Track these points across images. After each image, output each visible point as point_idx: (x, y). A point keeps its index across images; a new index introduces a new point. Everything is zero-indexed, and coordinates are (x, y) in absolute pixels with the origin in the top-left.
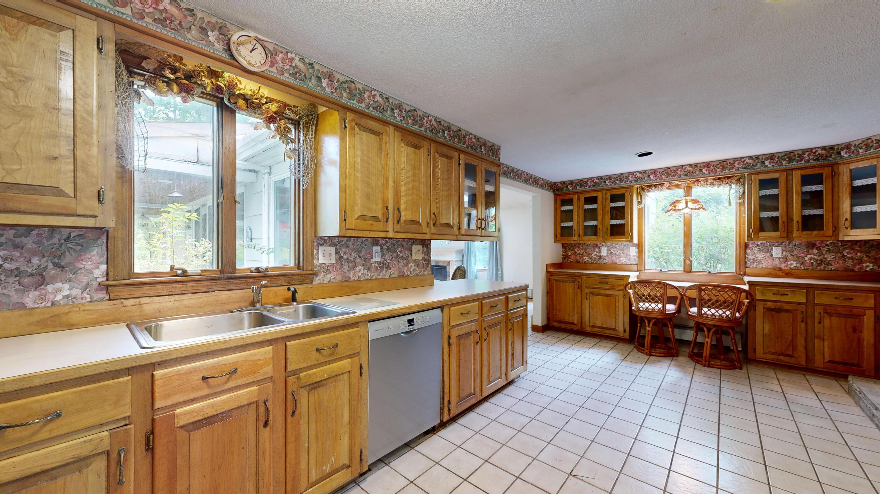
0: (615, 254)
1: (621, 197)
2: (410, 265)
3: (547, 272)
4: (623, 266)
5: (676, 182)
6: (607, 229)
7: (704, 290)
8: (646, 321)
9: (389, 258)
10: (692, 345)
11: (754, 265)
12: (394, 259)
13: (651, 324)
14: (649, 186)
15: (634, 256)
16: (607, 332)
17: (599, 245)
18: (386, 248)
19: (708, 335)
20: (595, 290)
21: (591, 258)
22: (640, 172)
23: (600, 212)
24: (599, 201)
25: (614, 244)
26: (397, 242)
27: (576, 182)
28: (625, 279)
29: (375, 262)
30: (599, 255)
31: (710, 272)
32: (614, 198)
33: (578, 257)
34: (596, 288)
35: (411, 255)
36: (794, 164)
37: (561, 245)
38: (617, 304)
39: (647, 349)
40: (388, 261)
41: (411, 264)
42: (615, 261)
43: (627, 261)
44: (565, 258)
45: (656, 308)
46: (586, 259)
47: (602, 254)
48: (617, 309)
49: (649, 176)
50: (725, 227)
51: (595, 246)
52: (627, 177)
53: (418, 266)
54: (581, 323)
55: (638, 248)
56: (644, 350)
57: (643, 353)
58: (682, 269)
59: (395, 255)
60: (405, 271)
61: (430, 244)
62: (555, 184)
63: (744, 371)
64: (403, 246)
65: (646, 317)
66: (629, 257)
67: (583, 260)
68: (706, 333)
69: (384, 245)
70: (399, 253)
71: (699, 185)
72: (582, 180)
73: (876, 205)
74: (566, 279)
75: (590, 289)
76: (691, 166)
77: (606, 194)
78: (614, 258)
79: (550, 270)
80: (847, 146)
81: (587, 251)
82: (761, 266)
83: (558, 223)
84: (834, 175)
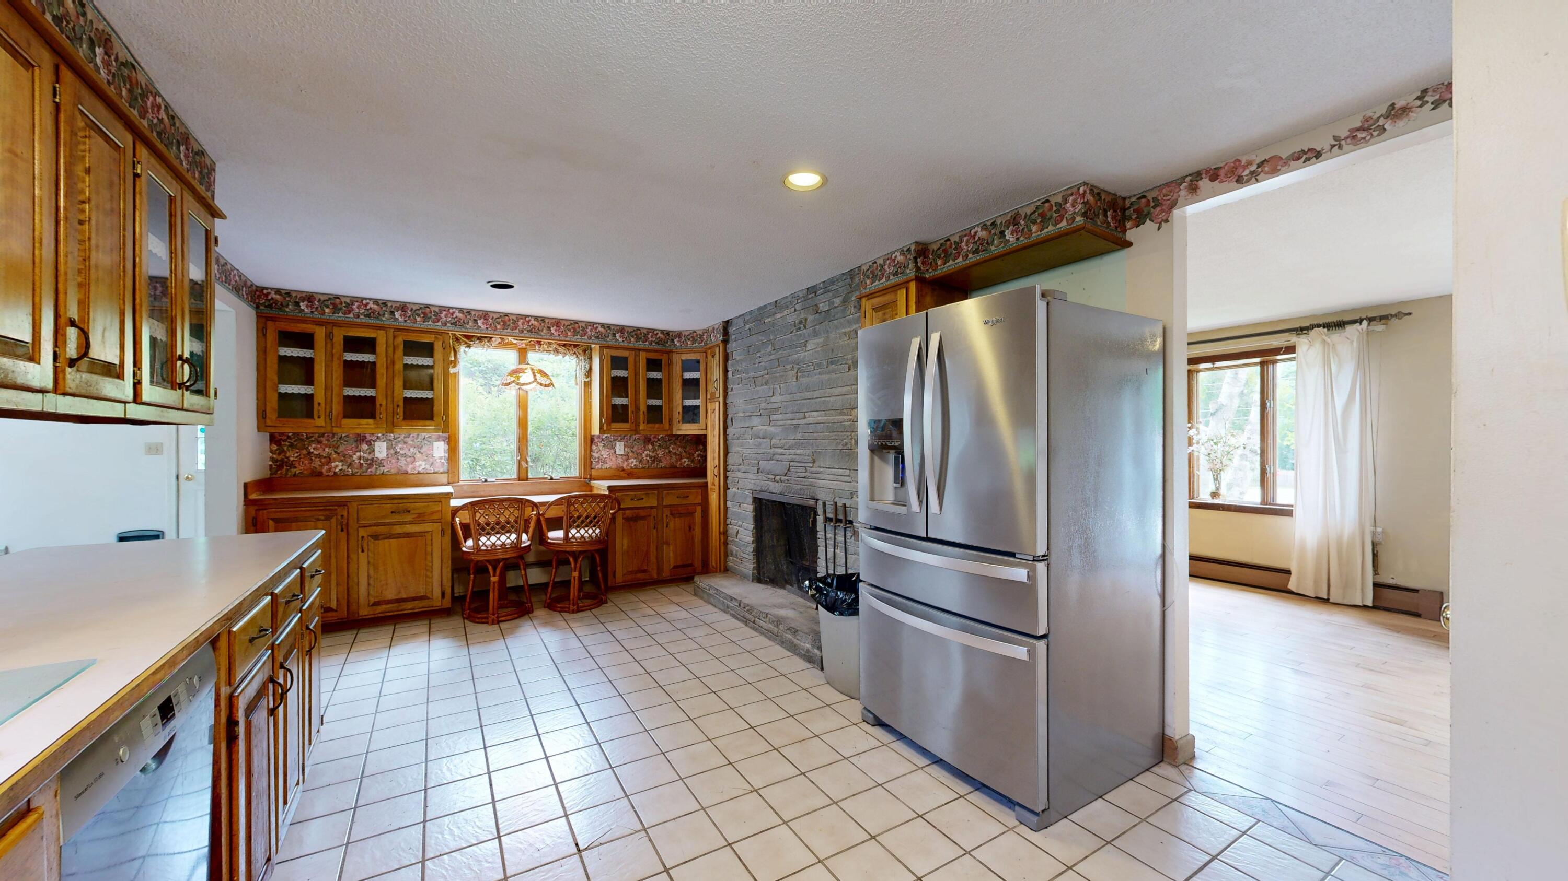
0: (405, 455)
1: (427, 349)
3: (248, 502)
4: (421, 476)
5: (510, 338)
6: (398, 406)
7: (573, 504)
8: (490, 567)
10: (550, 588)
11: (599, 466)
13: (498, 572)
14: (469, 337)
15: (441, 458)
16: (409, 607)
17: (369, 438)
19: (575, 567)
20: (382, 529)
21: (350, 465)
22: (461, 310)
23: (381, 371)
24: (381, 347)
25: (402, 436)
27: (322, 298)
28: (443, 500)
30: (370, 457)
31: (552, 479)
32: (413, 348)
33: (317, 463)
34: (384, 524)
36: (640, 344)
37: (267, 436)
38: (429, 549)
39: (493, 614)
42: (404, 468)
43: (428, 467)
44: (280, 467)
45: (508, 541)
46: (338, 466)
47: (377, 455)
48: (429, 558)
49: (475, 321)
50: (567, 414)
51: (361, 439)
52: (436, 314)
54: (348, 601)
55: (449, 443)
56: (487, 618)
57: (487, 623)
58: (514, 476)
62: (261, 289)
63: (610, 604)
65: (488, 561)
66: (431, 461)
67: (330, 470)
68: (573, 565)
71: (541, 349)
72: (337, 297)
73: (700, 400)
74: (308, 514)
75: (368, 529)
76: (536, 318)
77: (394, 337)
78: (403, 462)
79: (253, 496)
80: (679, 335)
81: (341, 449)
82: (606, 466)
83: (269, 384)
84: (670, 364)
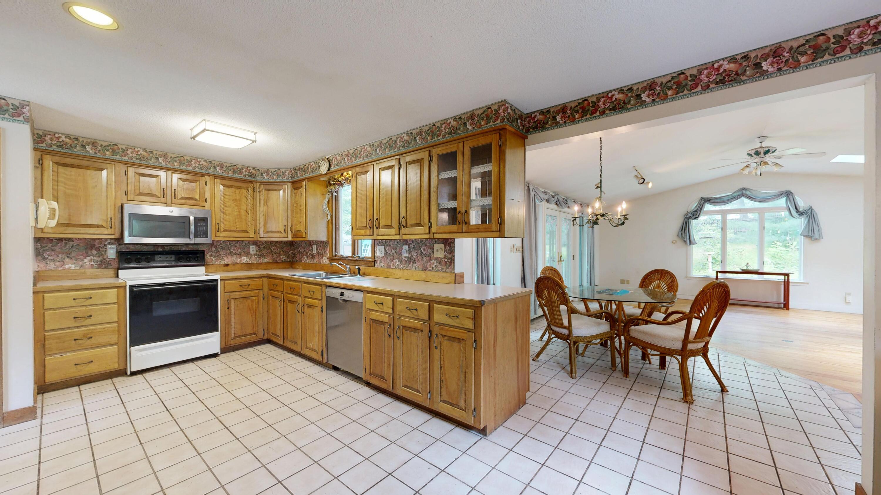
2: (432, 262)
9: (414, 254)
12: (418, 255)
18: (413, 246)
26: (421, 242)
29: (405, 257)
35: (433, 252)
40: (414, 257)
41: (434, 261)
53: (440, 263)
59: (419, 252)
60: (428, 266)
61: (453, 243)
64: (426, 245)
69: (411, 244)
70: (422, 251)
